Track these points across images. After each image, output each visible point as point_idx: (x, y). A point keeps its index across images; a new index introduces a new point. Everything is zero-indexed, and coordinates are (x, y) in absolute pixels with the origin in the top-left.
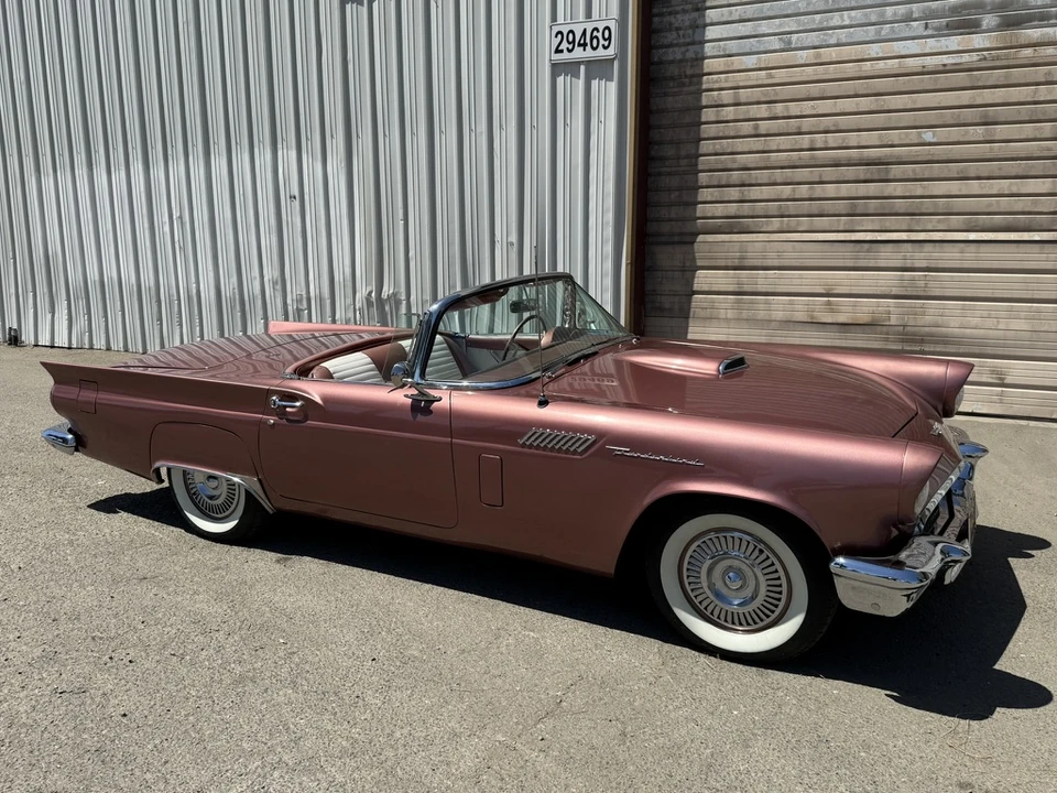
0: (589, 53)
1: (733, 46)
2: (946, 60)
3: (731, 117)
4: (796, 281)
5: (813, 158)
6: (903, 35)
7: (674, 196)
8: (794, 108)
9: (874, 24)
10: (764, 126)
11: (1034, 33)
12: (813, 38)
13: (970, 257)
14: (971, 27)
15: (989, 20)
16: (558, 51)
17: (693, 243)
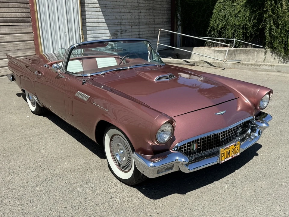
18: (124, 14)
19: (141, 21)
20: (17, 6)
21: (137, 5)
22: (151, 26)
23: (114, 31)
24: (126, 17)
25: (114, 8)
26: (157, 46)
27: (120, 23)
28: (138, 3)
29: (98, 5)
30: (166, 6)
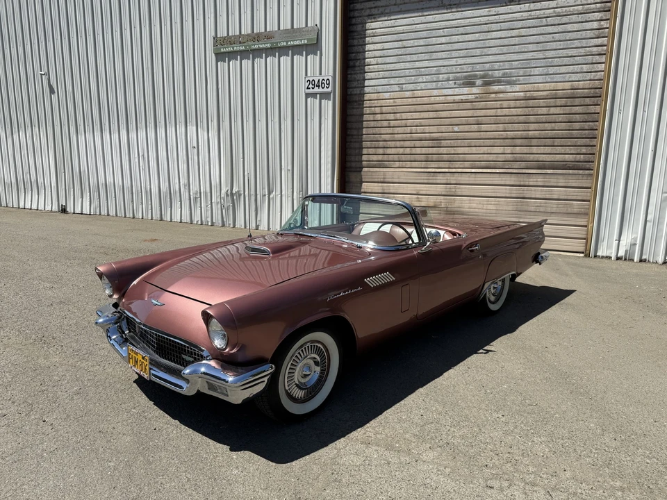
0: (321, 90)
1: (380, 89)
2: (463, 97)
3: (379, 119)
4: (406, 188)
5: (411, 137)
6: (446, 87)
7: (357, 151)
8: (404, 116)
9: (435, 82)
10: (392, 123)
11: (496, 88)
12: (411, 87)
13: (472, 179)
14: (472, 84)
15: (479, 82)
16: (308, 88)
17: (361, 171)
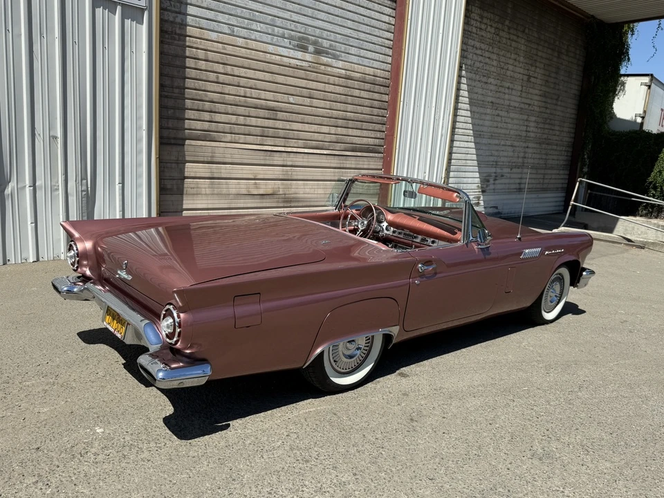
1: (203, 23)
2: (297, 62)
3: (203, 68)
4: (240, 172)
5: (245, 102)
6: (281, 44)
7: (170, 112)
8: (237, 71)
9: (269, 34)
10: (222, 78)
11: (325, 60)
12: (244, 32)
14: (304, 49)
15: (311, 48)
17: (184, 145)
18: (503, 148)
19: (526, 161)
20: (371, 128)
21: (524, 134)
22: (540, 171)
23: (485, 175)
24: (505, 154)
25: (491, 137)
26: (570, 207)
27: (496, 162)
28: (526, 131)
29: (471, 132)
30: (567, 139)
